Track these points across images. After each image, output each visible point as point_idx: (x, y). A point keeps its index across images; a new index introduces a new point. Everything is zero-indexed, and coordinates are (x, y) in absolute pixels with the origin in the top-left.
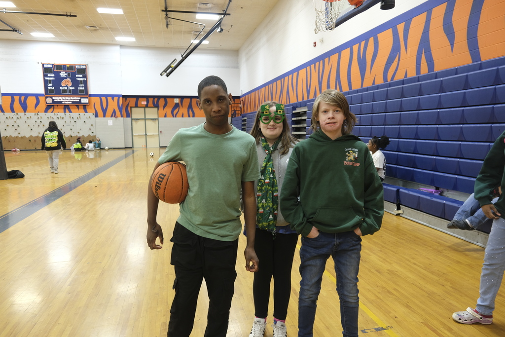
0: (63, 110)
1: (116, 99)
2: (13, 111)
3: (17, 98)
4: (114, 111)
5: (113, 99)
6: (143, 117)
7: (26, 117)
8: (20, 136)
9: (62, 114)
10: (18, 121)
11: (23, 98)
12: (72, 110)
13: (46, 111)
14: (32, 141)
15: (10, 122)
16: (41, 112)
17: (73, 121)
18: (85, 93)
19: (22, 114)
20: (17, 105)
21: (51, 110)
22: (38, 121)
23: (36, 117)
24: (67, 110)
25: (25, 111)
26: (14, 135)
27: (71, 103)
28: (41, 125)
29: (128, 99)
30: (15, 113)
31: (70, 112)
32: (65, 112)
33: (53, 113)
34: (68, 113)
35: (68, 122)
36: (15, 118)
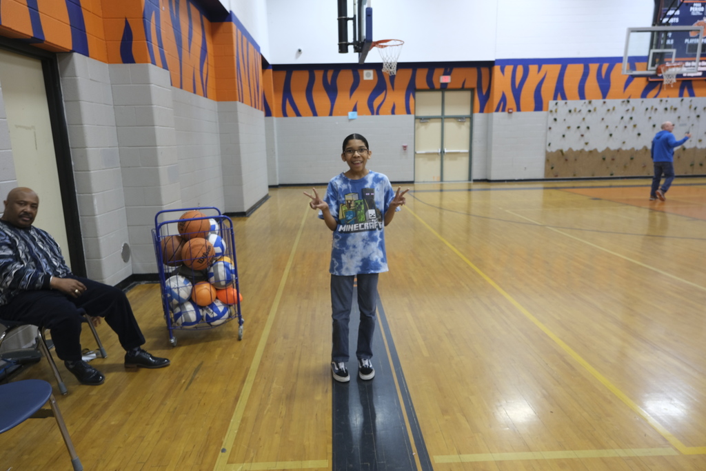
0: (677, 92)
2: (582, 96)
3: (593, 68)
7: (605, 108)
8: (587, 149)
9: (674, 101)
10: (589, 117)
11: (605, 66)
12: (696, 91)
13: (644, 95)
14: (608, 159)
15: (574, 120)
16: (635, 97)
17: (693, 115)
19: (598, 102)
20: (592, 84)
21: (654, 92)
22: (627, 117)
23: (624, 107)
24: (686, 92)
25: (604, 96)
26: (577, 146)
27: (700, 74)
28: (630, 126)
30: (587, 101)
31: (692, 94)
32: (681, 95)
33: (658, 99)
34: (687, 99)
35: (684, 118)
36: (585, 110)
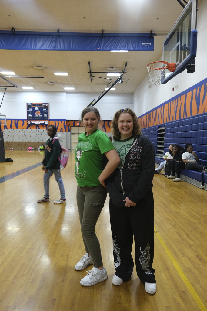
0: (35, 128)
1: (63, 122)
2: (11, 128)
3: (13, 121)
4: (62, 129)
5: (61, 122)
6: (77, 132)
7: (17, 131)
8: (14, 141)
9: (35, 130)
10: (13, 133)
11: (16, 121)
12: (40, 128)
13: (27, 128)
14: (20, 144)
15: (10, 134)
16: (25, 129)
17: (40, 134)
18: (47, 119)
19: (15, 130)
20: (13, 125)
21: (29, 128)
22: (23, 134)
23: (22, 131)
24: (37, 128)
25: (17, 128)
26: (11, 141)
27: (40, 124)
28: (24, 136)
29: (69, 122)
30: (12, 129)
31: (39, 129)
32: (36, 129)
33: (31, 130)
34: (38, 130)
35: (38, 134)
36: (12, 132)
